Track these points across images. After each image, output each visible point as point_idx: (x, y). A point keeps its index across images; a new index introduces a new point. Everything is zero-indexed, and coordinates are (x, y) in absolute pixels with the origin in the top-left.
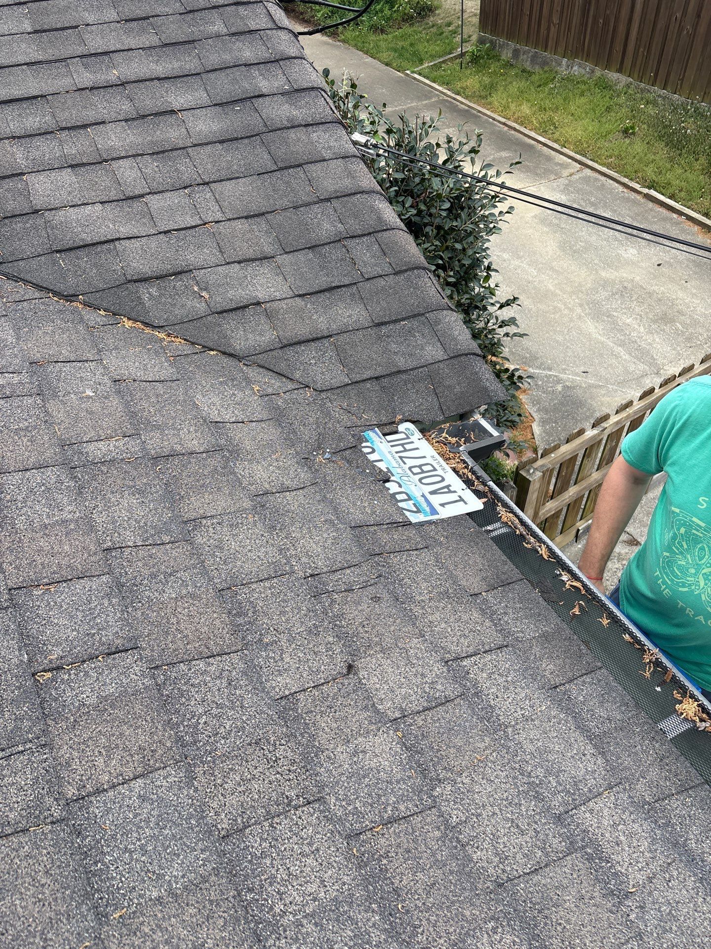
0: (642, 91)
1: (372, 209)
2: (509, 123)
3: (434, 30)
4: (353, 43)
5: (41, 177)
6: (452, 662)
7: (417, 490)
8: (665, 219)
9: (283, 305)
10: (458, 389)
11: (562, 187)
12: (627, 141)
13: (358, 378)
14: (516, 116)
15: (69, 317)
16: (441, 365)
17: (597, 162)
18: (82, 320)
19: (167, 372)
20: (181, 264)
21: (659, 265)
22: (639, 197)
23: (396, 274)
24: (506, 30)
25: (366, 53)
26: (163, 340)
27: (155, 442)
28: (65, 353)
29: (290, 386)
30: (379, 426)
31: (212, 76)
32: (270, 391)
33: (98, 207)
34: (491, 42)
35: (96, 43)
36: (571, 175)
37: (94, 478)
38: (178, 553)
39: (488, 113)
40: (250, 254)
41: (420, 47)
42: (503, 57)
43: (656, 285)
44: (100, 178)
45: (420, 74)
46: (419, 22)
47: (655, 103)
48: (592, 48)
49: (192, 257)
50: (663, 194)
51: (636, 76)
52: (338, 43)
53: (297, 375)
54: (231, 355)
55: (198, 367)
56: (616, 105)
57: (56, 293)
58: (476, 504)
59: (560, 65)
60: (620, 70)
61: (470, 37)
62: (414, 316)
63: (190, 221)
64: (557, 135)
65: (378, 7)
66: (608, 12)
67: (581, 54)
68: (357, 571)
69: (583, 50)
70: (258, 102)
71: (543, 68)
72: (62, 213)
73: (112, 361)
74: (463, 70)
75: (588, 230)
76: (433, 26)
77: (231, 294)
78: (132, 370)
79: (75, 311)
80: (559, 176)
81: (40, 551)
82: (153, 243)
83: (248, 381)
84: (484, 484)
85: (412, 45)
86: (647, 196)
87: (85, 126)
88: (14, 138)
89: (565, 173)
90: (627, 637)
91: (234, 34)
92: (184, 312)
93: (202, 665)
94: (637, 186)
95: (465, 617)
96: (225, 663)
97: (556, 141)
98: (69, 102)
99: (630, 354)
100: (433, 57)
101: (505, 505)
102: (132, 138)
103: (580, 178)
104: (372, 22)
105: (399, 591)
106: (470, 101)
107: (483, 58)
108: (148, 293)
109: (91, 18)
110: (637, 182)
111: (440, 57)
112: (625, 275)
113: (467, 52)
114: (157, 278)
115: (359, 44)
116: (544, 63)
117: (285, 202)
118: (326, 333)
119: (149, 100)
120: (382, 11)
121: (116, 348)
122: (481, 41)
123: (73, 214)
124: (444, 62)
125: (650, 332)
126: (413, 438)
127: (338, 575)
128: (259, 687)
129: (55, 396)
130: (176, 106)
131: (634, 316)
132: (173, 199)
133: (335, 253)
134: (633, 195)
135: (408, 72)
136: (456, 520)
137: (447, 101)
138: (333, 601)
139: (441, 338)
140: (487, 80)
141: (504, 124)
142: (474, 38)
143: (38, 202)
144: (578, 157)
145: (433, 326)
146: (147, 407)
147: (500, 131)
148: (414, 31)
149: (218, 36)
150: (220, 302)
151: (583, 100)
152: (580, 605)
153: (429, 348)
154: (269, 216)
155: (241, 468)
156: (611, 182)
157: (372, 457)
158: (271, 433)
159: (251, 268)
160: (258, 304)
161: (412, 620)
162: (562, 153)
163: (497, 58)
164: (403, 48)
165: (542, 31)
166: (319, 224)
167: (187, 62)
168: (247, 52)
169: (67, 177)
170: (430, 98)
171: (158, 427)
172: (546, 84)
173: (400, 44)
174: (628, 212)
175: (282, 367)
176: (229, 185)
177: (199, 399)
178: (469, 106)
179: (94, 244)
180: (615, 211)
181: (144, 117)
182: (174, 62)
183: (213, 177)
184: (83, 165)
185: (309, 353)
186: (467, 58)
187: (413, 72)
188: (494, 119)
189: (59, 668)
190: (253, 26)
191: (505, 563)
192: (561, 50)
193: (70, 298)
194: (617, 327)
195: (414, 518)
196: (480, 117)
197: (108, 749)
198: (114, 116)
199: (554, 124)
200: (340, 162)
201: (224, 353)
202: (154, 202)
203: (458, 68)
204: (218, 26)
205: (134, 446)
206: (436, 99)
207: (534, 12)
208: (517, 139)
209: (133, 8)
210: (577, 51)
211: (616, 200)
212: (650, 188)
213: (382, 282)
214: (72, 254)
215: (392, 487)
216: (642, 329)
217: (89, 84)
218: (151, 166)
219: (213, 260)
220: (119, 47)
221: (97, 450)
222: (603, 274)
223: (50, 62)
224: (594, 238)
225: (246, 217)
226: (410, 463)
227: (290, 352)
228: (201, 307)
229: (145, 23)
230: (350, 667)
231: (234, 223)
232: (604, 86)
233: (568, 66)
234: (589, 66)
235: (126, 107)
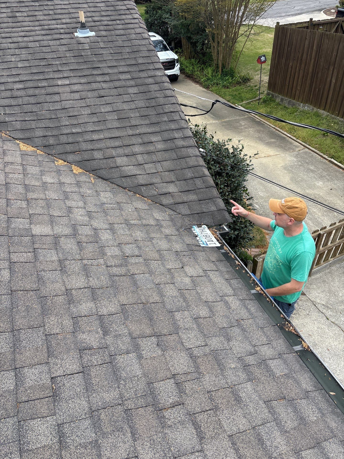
0: (333, 118)
1: (202, 171)
2: (276, 128)
3: (249, 88)
4: (215, 92)
5: (119, 158)
6: (205, 271)
7: (204, 240)
8: (337, 171)
9: (176, 194)
10: (219, 218)
11: (295, 155)
12: (324, 138)
13: (193, 213)
14: (279, 125)
15: (125, 193)
16: (215, 212)
17: (311, 146)
18: (127, 194)
19: (147, 207)
20: (152, 182)
21: (331, 189)
22: (327, 161)
23: (206, 188)
24: (278, 90)
25: (220, 96)
26: (146, 200)
27: (144, 222)
28: (124, 201)
29: (176, 213)
30: (197, 225)
31: (163, 132)
32: (171, 214)
33: (132, 167)
34: (272, 95)
35: (134, 122)
36: (299, 151)
37: (132, 227)
38: (149, 243)
39: (268, 123)
40: (169, 180)
41: (243, 95)
42: (277, 101)
43: (329, 197)
44: (133, 159)
45: (241, 106)
46: (243, 84)
47: (338, 124)
48: (313, 100)
49: (154, 180)
50: (337, 161)
51: (331, 112)
52: (209, 92)
53: (178, 211)
54: (162, 205)
55: (154, 207)
56: (321, 123)
57: (122, 187)
58: (219, 245)
59: (300, 106)
60: (324, 110)
61: (264, 92)
62: (210, 199)
63: (155, 171)
64: (295, 134)
65: (227, 78)
66: (320, 87)
67: (308, 102)
68: (187, 252)
69: (309, 101)
70: (175, 140)
71: (292, 107)
72: (123, 167)
73: (134, 203)
74: (259, 105)
75: (303, 173)
76: (249, 86)
77: (163, 190)
78: (139, 206)
79: (126, 192)
80: (294, 150)
81: (123, 238)
82: (145, 176)
83: (166, 211)
84: (222, 241)
85: (239, 94)
86: (330, 161)
87: (130, 145)
88: (112, 148)
89: (297, 149)
90: (248, 275)
91: (170, 121)
92: (151, 194)
93: (153, 261)
94: (326, 157)
95: (209, 264)
96: (158, 262)
97: (295, 136)
98: (126, 139)
99: (313, 223)
100: (247, 99)
101: (226, 246)
102: (141, 149)
103: (303, 152)
104: (223, 84)
105: (195, 258)
106: (261, 118)
107: (268, 101)
108: (143, 189)
109: (132, 116)
110: (326, 155)
111: (251, 99)
112: (316, 192)
113: (261, 98)
114: (146, 185)
115: (218, 92)
116: (293, 105)
117: (179, 168)
118: (186, 201)
119: (146, 139)
120: (228, 79)
121: (135, 201)
122: (268, 94)
123: (126, 168)
124: (251, 101)
125: (323, 216)
126: (205, 229)
127: (182, 253)
128: (164, 266)
129: (123, 210)
130: (153, 141)
131: (317, 209)
132: (150, 165)
133: (191, 182)
134: (324, 160)
135: (236, 105)
136: (213, 247)
137: (251, 117)
138: (180, 257)
139: (216, 205)
140: (269, 110)
141: (274, 128)
142: (266, 92)
143: (118, 165)
144: (303, 143)
145: (214, 202)
146: (142, 215)
147: (272, 131)
148: (241, 88)
149: (165, 121)
150: (161, 192)
151: (308, 121)
152: (238, 267)
153: (212, 207)
154: (174, 171)
155: (163, 230)
156: (316, 154)
157: (194, 231)
158: (170, 223)
159: (169, 184)
160: (170, 193)
161: (198, 263)
162: (297, 141)
163: (274, 101)
164: (235, 95)
165: (293, 92)
166: (187, 174)
167: (157, 129)
168: (173, 126)
169: (125, 159)
170: (245, 116)
171: (145, 219)
172: (293, 113)
173: (235, 93)
174: (321, 167)
175: (174, 209)
176: (165, 162)
177: (154, 214)
178: (260, 120)
179: (131, 176)
180: (316, 166)
181: (145, 143)
182: (153, 128)
183: (161, 160)
184: (129, 155)
185: (181, 206)
186: (262, 100)
187: (238, 105)
188: (270, 126)
189: (128, 257)
190: (175, 119)
191: (222, 257)
192: (300, 100)
193: (125, 188)
194: (310, 213)
195: (202, 245)
196: (264, 124)
197: (137, 269)
198: (137, 143)
199: (295, 129)
200: (195, 157)
201: (160, 204)
202: (146, 166)
203: (257, 104)
204: (166, 119)
205: (140, 222)
206: (247, 116)
207: (290, 84)
208: (279, 134)
209: (143, 113)
210: (307, 101)
211: (317, 162)
212: (331, 158)
213: (202, 190)
214: (125, 178)
215: (198, 238)
216: (320, 214)
217: (131, 134)
218: (146, 156)
219: (159, 182)
220: (139, 124)
221: (132, 222)
222: (307, 191)
223: (122, 127)
224: (305, 177)
225: (169, 171)
226: (203, 234)
227: (176, 205)
228: (156, 193)
229: (146, 117)
230: (182, 267)
231: (165, 173)
232: (318, 115)
233: (303, 107)
234: (311, 107)
235: (140, 141)
